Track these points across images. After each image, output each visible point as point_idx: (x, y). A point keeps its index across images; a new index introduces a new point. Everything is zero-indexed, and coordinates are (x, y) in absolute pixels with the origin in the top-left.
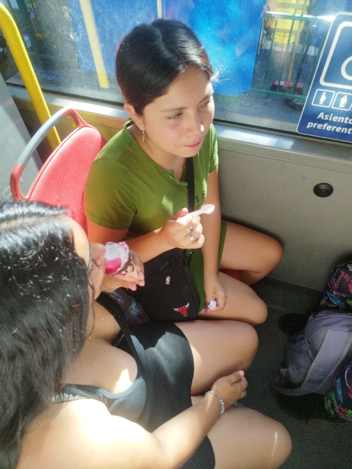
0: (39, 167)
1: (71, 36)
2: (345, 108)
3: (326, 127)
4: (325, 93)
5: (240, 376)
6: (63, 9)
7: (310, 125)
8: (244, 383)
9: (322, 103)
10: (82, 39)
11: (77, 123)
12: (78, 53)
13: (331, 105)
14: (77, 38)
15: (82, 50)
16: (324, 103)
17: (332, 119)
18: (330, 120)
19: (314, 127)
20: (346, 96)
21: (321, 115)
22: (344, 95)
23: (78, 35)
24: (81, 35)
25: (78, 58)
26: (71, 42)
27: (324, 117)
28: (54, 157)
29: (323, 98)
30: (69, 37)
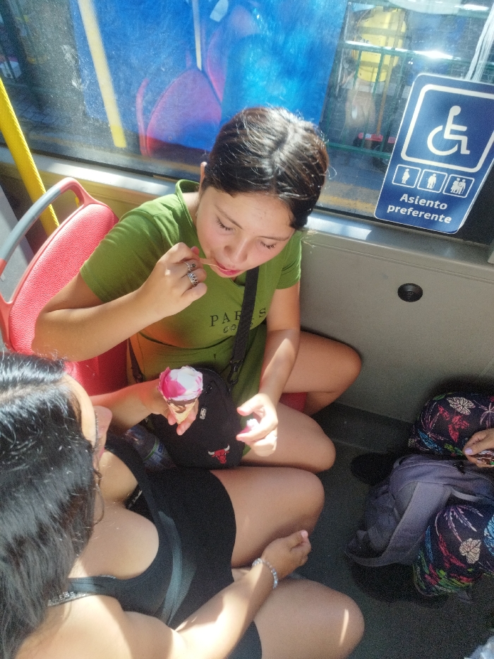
0: (29, 259)
1: (74, 83)
2: (433, 189)
3: (411, 212)
4: (408, 170)
5: (302, 538)
6: (63, 48)
7: (391, 208)
8: (307, 547)
9: (405, 183)
10: (88, 87)
11: (81, 200)
12: (83, 105)
13: (417, 185)
14: (82, 87)
15: (88, 102)
16: (407, 181)
17: (418, 202)
18: (416, 203)
19: (396, 211)
20: (434, 175)
21: (405, 197)
22: (432, 174)
23: (83, 81)
24: (88, 82)
25: (84, 111)
26: (74, 90)
27: (408, 200)
28: (49, 247)
29: (406, 176)
30: (71, 85)
